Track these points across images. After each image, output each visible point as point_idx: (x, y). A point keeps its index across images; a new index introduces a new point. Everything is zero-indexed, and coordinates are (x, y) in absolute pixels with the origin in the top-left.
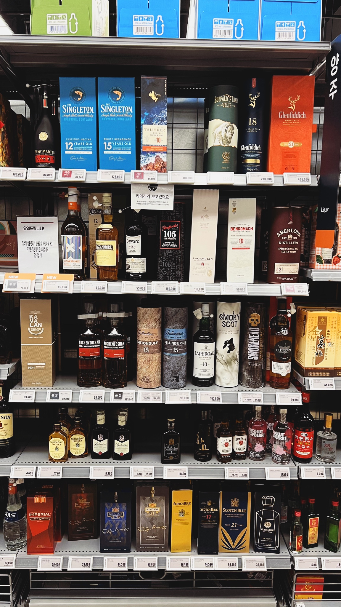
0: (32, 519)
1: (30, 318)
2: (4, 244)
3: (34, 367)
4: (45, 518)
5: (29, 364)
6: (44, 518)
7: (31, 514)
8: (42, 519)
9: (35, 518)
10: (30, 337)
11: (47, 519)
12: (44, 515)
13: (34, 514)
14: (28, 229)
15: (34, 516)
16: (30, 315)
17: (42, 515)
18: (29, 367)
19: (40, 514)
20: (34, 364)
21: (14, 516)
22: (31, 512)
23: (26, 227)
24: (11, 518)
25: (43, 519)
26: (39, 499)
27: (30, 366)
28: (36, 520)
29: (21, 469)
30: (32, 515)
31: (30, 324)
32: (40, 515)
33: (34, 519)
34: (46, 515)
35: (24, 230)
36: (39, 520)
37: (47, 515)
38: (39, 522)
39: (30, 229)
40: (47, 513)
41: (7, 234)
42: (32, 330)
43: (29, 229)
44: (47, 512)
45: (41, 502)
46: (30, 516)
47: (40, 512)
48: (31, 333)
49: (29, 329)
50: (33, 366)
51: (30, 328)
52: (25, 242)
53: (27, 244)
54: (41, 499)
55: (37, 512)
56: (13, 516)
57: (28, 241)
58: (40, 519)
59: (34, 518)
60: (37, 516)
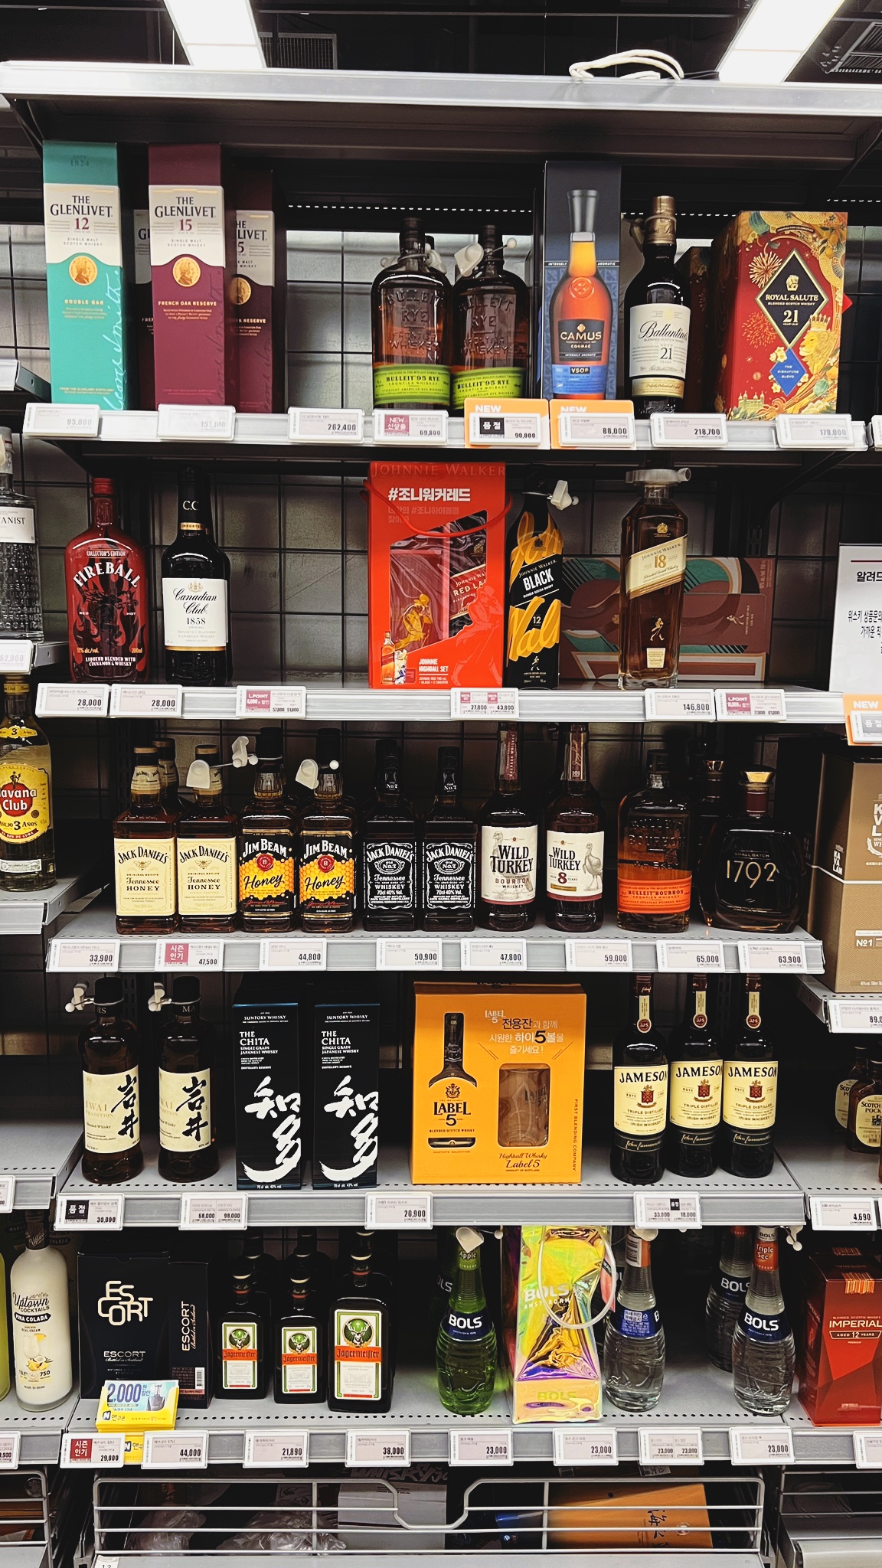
0: (834, 1335)
1: (875, 812)
2: (721, 619)
3: (871, 941)
4: (869, 1333)
5: (859, 933)
6: (866, 1333)
7: (834, 1322)
8: (860, 1336)
9: (843, 1333)
10: (870, 864)
11: (873, 1334)
12: (865, 1325)
13: (841, 1322)
14: (869, 578)
15: (842, 1329)
16: (876, 805)
17: (862, 1324)
18: (858, 941)
19: (857, 1323)
20: (871, 933)
21: (777, 1327)
22: (834, 1318)
23: (865, 574)
24: (770, 1332)
25: (863, 1336)
26: (858, 1283)
27: (861, 938)
28: (846, 1337)
29: (836, 1206)
30: (837, 1325)
31: (874, 827)
32: (857, 1325)
33: (842, 1335)
34: (871, 1324)
35: (858, 580)
36: (853, 1338)
37: (874, 1324)
38: (852, 1342)
39: (876, 578)
40: (873, 1321)
41: (733, 593)
42: (876, 844)
43: (874, 577)
44: (875, 1317)
45: (861, 1291)
46: (832, 1329)
47: (857, 1318)
48: (873, 851)
49: (869, 840)
50: (868, 938)
51: (872, 838)
52: (858, 613)
53: (863, 618)
54: (862, 1284)
55: (848, 1318)
56: (775, 1327)
57: (865, 609)
58: (855, 1335)
59: (840, 1333)
60: (848, 1327)
